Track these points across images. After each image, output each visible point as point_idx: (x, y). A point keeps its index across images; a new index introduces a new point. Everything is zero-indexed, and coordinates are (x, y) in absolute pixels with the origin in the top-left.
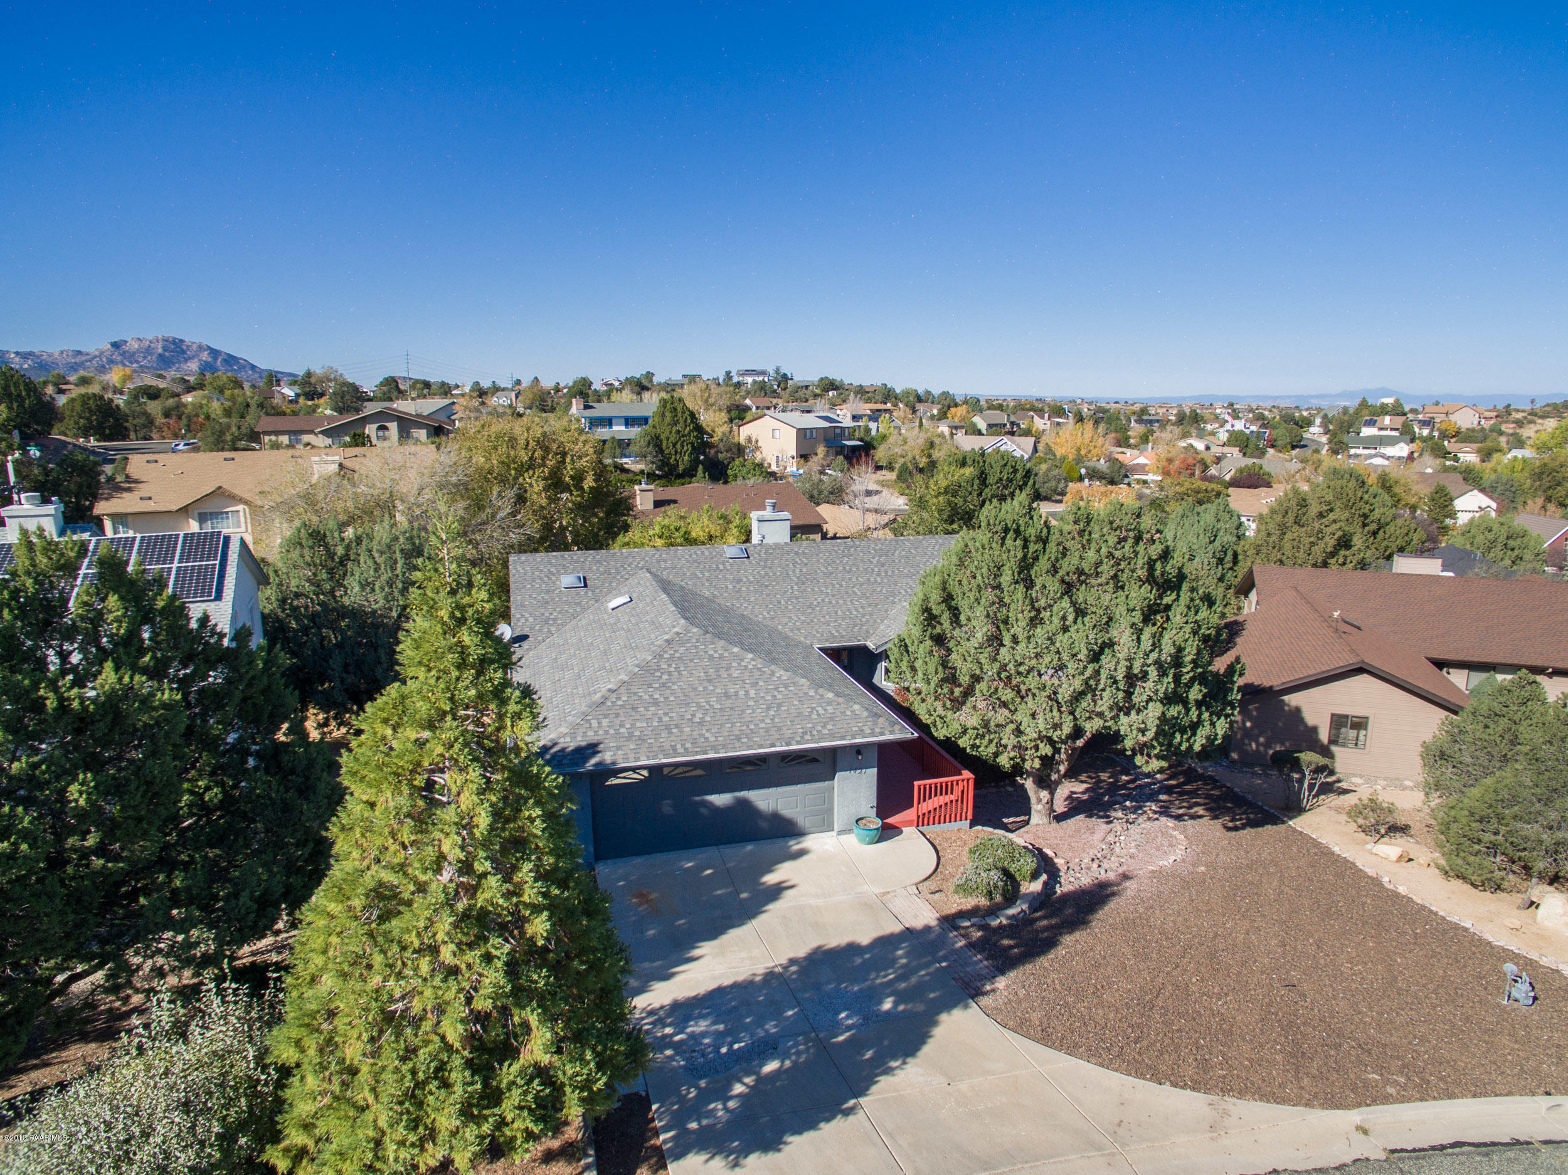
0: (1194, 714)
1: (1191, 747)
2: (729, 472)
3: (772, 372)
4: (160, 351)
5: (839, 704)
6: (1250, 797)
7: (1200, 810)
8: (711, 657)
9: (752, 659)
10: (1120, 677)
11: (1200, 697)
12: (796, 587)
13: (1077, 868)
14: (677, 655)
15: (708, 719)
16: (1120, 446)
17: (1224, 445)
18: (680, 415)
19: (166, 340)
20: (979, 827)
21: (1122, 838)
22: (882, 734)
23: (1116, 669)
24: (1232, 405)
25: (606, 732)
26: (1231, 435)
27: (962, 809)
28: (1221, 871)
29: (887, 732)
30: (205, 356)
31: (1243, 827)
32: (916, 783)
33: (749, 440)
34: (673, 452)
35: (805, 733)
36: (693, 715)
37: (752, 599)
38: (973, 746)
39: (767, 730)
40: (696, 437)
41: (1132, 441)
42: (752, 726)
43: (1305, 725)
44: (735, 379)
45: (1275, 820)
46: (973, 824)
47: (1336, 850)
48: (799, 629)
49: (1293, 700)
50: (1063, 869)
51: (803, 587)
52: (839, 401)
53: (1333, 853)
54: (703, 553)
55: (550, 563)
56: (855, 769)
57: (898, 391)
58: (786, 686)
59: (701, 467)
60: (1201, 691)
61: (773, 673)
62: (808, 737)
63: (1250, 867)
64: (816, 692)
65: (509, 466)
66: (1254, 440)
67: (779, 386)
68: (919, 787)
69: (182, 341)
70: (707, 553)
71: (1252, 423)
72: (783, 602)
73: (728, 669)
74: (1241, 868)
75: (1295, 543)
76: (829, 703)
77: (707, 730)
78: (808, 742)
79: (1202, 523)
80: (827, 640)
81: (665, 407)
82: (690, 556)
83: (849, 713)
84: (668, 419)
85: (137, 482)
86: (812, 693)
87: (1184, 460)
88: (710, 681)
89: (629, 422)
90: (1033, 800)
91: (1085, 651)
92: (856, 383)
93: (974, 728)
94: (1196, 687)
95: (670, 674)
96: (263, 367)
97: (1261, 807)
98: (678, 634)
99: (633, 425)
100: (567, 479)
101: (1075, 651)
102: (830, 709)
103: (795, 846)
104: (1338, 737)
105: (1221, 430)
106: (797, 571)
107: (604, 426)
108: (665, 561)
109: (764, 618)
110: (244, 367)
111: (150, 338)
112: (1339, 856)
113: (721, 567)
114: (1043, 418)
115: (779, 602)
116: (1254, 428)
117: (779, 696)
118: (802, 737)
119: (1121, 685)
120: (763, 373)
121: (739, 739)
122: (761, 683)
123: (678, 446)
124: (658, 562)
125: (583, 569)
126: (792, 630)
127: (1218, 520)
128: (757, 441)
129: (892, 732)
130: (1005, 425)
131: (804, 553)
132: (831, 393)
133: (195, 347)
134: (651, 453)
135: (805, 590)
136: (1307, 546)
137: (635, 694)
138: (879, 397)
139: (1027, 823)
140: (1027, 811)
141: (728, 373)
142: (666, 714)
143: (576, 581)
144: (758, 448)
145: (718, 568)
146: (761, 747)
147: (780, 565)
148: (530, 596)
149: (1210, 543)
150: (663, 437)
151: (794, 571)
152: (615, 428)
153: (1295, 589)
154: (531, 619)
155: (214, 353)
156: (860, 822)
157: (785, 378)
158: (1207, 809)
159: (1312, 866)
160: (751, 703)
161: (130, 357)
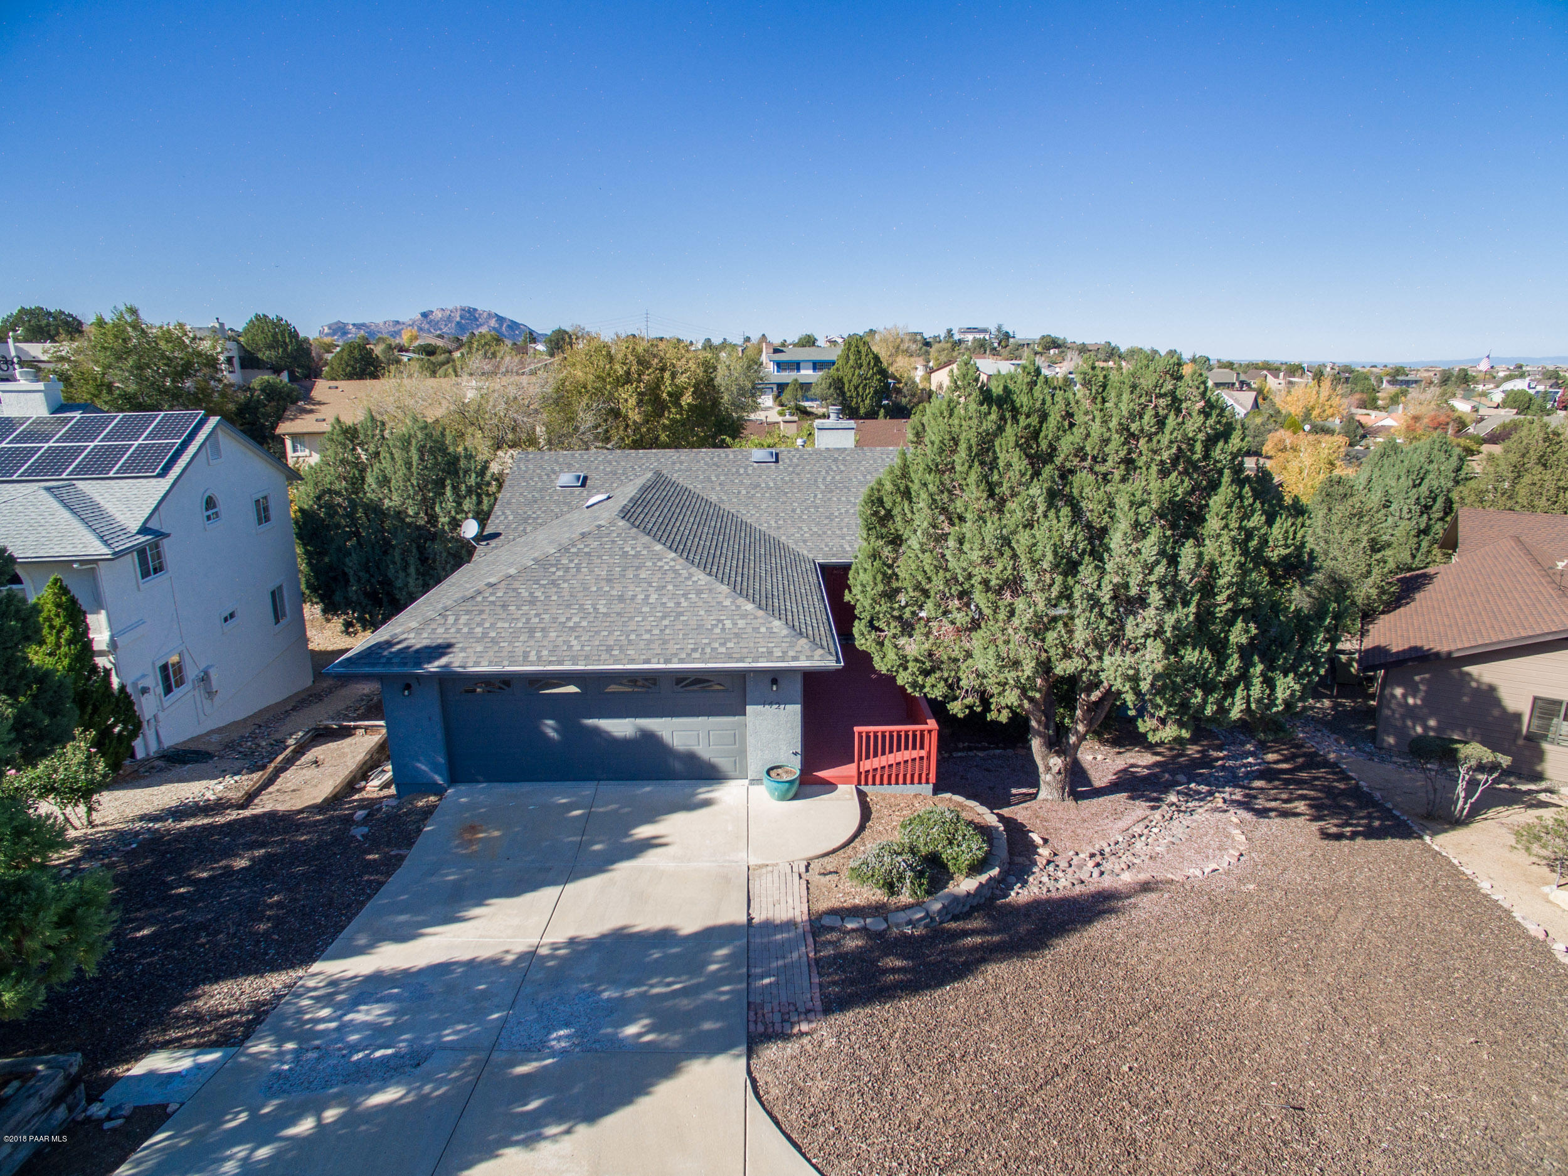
0: (1234, 664)
1: (1222, 711)
3: (993, 330)
4: (458, 319)
5: (756, 618)
6: (1377, 795)
7: (1301, 806)
8: (625, 554)
9: (673, 560)
10: (1105, 599)
11: (1244, 640)
12: (820, 496)
13: (1063, 865)
14: (587, 550)
15: (584, 624)
16: (1365, 408)
17: (1498, 406)
18: (863, 357)
20: (948, 795)
21: (1155, 830)
22: (795, 659)
23: (1099, 586)
24: (1521, 367)
25: (459, 631)
26: (1507, 396)
27: (921, 769)
28: (1278, 894)
29: (803, 657)
31: (1353, 836)
32: (856, 729)
34: (854, 394)
35: (694, 650)
36: (569, 619)
37: (764, 506)
38: (914, 685)
39: (650, 642)
40: (880, 381)
41: (1380, 402)
42: (633, 637)
43: (1504, 710)
44: (957, 337)
45: (1403, 831)
46: (936, 791)
47: (1485, 886)
48: (805, 541)
49: (1484, 673)
50: (1041, 861)
51: (829, 496)
52: (1060, 359)
53: (1476, 891)
54: (727, 456)
55: (557, 461)
56: (771, 704)
57: (1122, 350)
58: (699, 592)
59: (882, 410)
60: (1247, 631)
61: (691, 575)
62: (696, 655)
63: (1327, 894)
64: (733, 602)
65: (604, 381)
66: (1539, 401)
67: (999, 344)
68: (860, 733)
69: (475, 310)
70: (731, 456)
71: (1539, 382)
72: (798, 511)
73: (638, 568)
74: (1312, 893)
75: (1535, 489)
76: (744, 616)
77: (576, 637)
78: (694, 661)
79: (1406, 463)
80: (833, 555)
81: (849, 349)
82: (712, 459)
83: (763, 630)
84: (851, 362)
85: (320, 403)
86: (727, 603)
87: (1433, 419)
88: (609, 581)
89: (817, 365)
90: (1041, 769)
91: (1050, 557)
92: (1079, 342)
93: (916, 660)
94: (1239, 625)
95: (567, 570)
97: (1389, 811)
98: (599, 527)
99: (821, 369)
100: (664, 395)
101: (1037, 556)
102: (741, 623)
103: (704, 793)
104: (1548, 730)
105: (1496, 391)
106: (829, 479)
107: (792, 370)
108: (681, 463)
109: (769, 527)
110: (524, 332)
111: (450, 307)
112: (1486, 896)
113: (742, 471)
114: (1277, 377)
115: (794, 511)
116: (1540, 388)
117: (684, 604)
118: (689, 655)
119: (1108, 610)
120: (984, 331)
121: (609, 649)
122: (670, 587)
123: (860, 389)
124: (674, 463)
125: (589, 468)
126: (796, 543)
127: (1431, 462)
129: (809, 658)
130: (1233, 384)
131: (844, 460)
132: (1052, 351)
133: (485, 315)
134: (832, 395)
135: (829, 499)
136: (1552, 492)
137: (515, 590)
138: (1102, 356)
139: (1034, 797)
140: (1035, 783)
141: (950, 331)
142: (537, 615)
143: (574, 480)
145: (738, 471)
146: (632, 661)
147: (810, 471)
148: (521, 494)
149: (1414, 486)
150: (845, 380)
151: (824, 479)
152: (803, 372)
153: (1518, 540)
154: (511, 518)
156: (773, 773)
157: (1007, 335)
158: (1310, 806)
159: (1430, 906)
160: (646, 609)
161: (435, 324)
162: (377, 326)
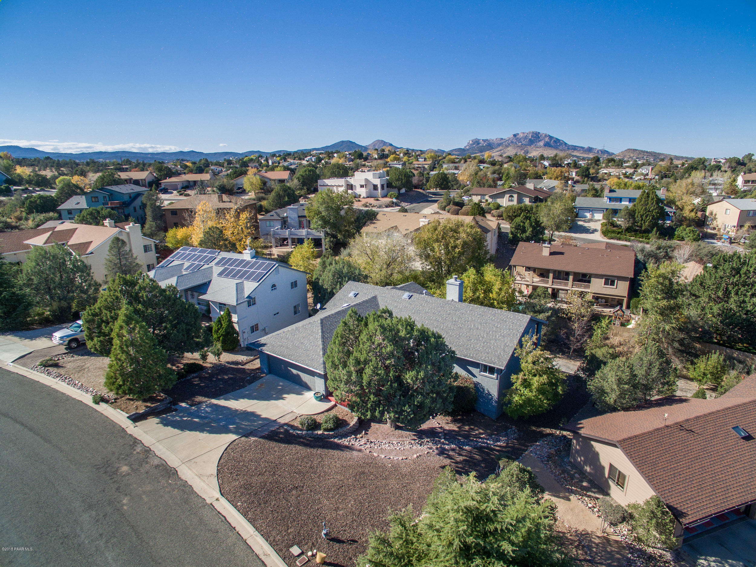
2: (676, 233)
4: (530, 137)
19: (533, 133)
30: (547, 139)
33: (711, 214)
34: (640, 220)
35: (302, 361)
36: (289, 345)
39: (297, 356)
43: (600, 463)
49: (598, 447)
56: (319, 377)
58: (316, 346)
59: (655, 229)
61: (319, 341)
69: (539, 133)
73: (311, 336)
76: (318, 355)
77: (287, 350)
83: (318, 360)
85: (378, 220)
86: (318, 351)
89: (631, 200)
95: (299, 332)
96: (570, 144)
103: (305, 392)
107: (617, 202)
110: (562, 144)
111: (527, 132)
121: (289, 355)
125: (361, 290)
128: (716, 215)
133: (543, 135)
134: (627, 219)
137: (287, 335)
142: (285, 342)
143: (353, 294)
144: (715, 219)
148: (340, 296)
155: (551, 138)
156: (316, 394)
161: (519, 140)
162: (493, 140)
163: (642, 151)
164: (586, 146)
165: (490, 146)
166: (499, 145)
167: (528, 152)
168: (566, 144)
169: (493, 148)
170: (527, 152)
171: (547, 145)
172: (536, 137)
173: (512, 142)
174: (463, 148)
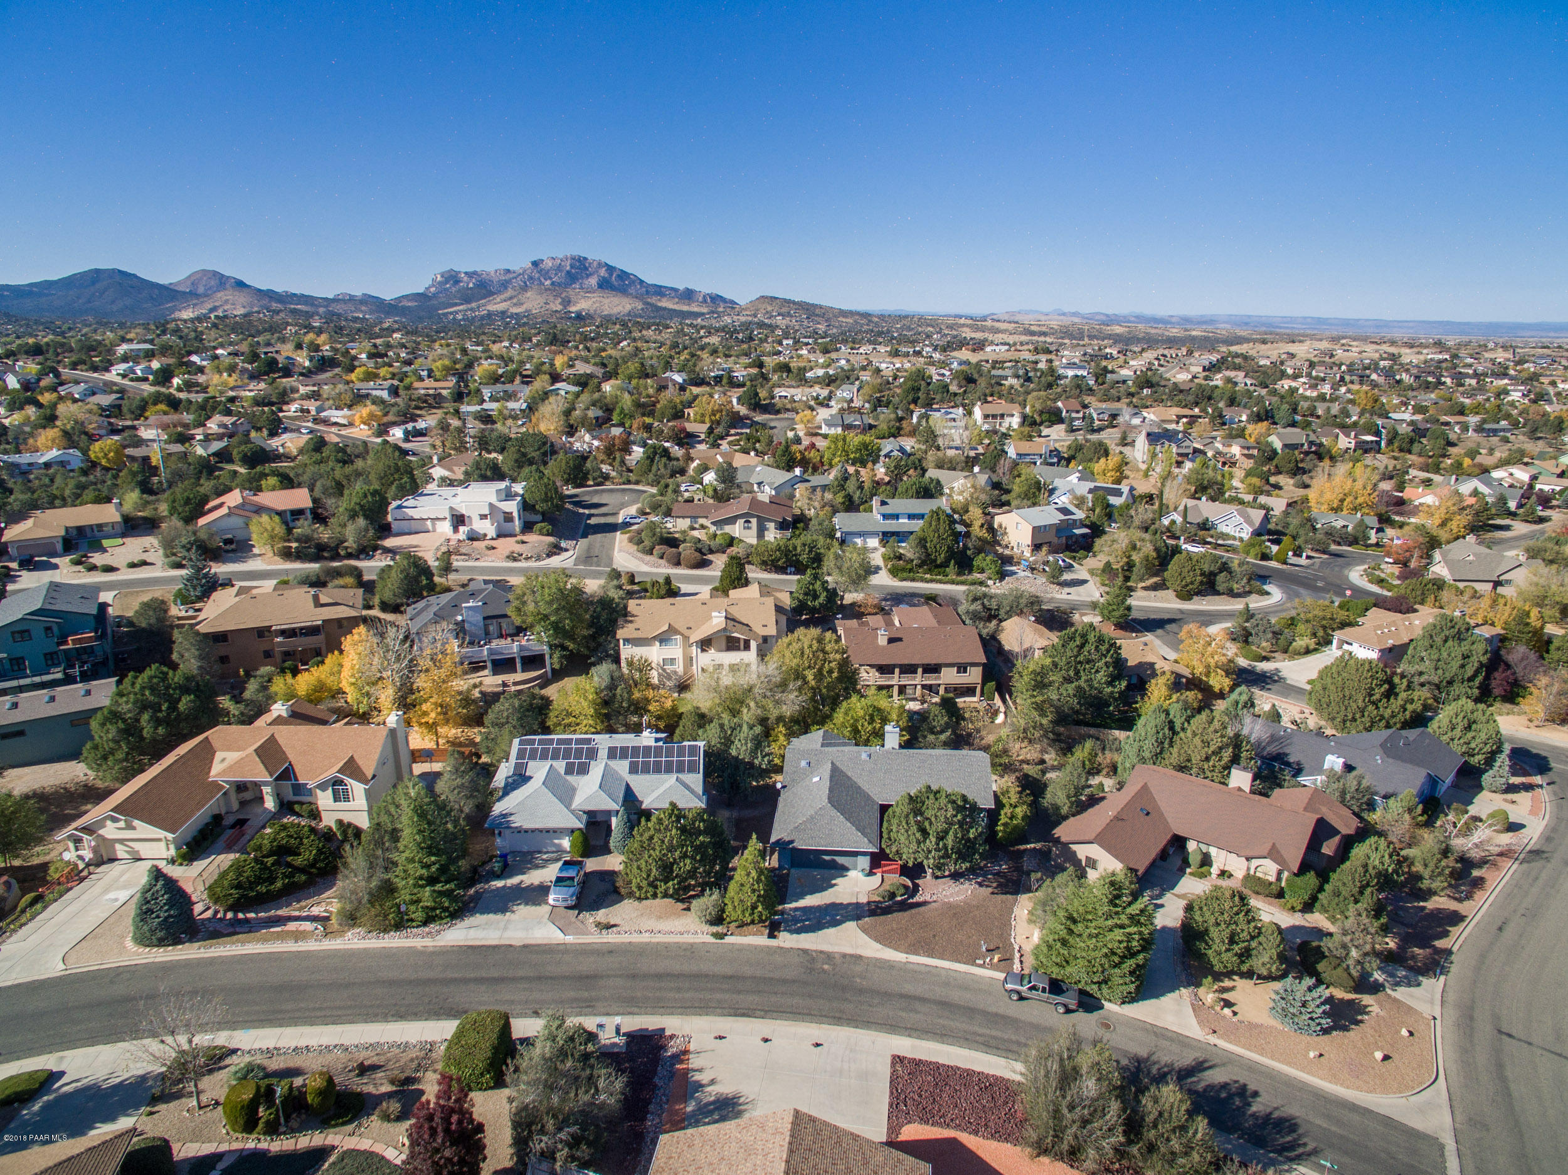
2: (974, 563)
4: (568, 268)
5: (861, 837)
8: (831, 816)
9: (842, 819)
12: (882, 775)
13: (923, 894)
14: (821, 813)
18: (941, 523)
20: (902, 877)
22: (869, 850)
27: (896, 872)
30: (603, 272)
31: (999, 894)
32: (881, 865)
33: (1000, 526)
34: (934, 551)
35: (847, 846)
37: (865, 779)
39: (838, 843)
42: (834, 841)
43: (1077, 858)
46: (898, 877)
49: (1074, 847)
50: (919, 895)
51: (885, 775)
55: (800, 754)
56: (863, 858)
58: (848, 829)
59: (953, 561)
61: (846, 824)
64: (856, 833)
69: (586, 259)
70: (855, 754)
72: (875, 782)
76: (858, 836)
82: (849, 755)
83: (862, 844)
84: (933, 527)
85: (633, 616)
89: (911, 517)
93: (895, 852)
95: (817, 820)
96: (650, 282)
99: (913, 519)
103: (847, 874)
104: (1088, 864)
107: (893, 519)
108: (839, 757)
109: (866, 788)
110: (633, 282)
111: (560, 257)
114: (1348, 436)
117: (845, 832)
121: (829, 844)
125: (810, 757)
126: (874, 795)
128: (1006, 528)
129: (872, 850)
133: (595, 264)
134: (918, 552)
137: (807, 825)
139: (926, 877)
142: (813, 833)
143: (806, 764)
144: (1006, 533)
145: (857, 763)
146: (834, 847)
147: (880, 763)
148: (790, 768)
150: (928, 539)
152: (901, 521)
153: (1145, 784)
154: (789, 779)
155: (610, 269)
156: (864, 871)
160: (836, 833)
161: (546, 274)
163: (785, 300)
164: (681, 287)
165: (484, 288)
166: (504, 285)
167: (569, 302)
168: (642, 282)
169: (491, 294)
170: (567, 302)
171: (604, 285)
172: (579, 269)
173: (531, 278)
174: (421, 291)
